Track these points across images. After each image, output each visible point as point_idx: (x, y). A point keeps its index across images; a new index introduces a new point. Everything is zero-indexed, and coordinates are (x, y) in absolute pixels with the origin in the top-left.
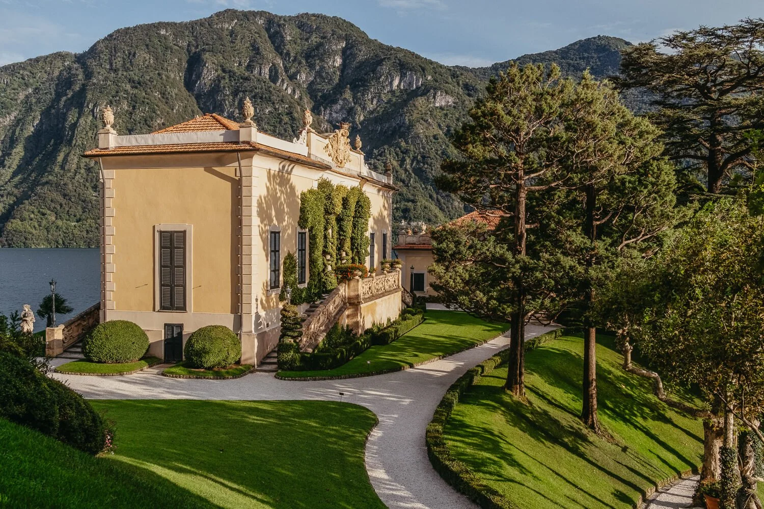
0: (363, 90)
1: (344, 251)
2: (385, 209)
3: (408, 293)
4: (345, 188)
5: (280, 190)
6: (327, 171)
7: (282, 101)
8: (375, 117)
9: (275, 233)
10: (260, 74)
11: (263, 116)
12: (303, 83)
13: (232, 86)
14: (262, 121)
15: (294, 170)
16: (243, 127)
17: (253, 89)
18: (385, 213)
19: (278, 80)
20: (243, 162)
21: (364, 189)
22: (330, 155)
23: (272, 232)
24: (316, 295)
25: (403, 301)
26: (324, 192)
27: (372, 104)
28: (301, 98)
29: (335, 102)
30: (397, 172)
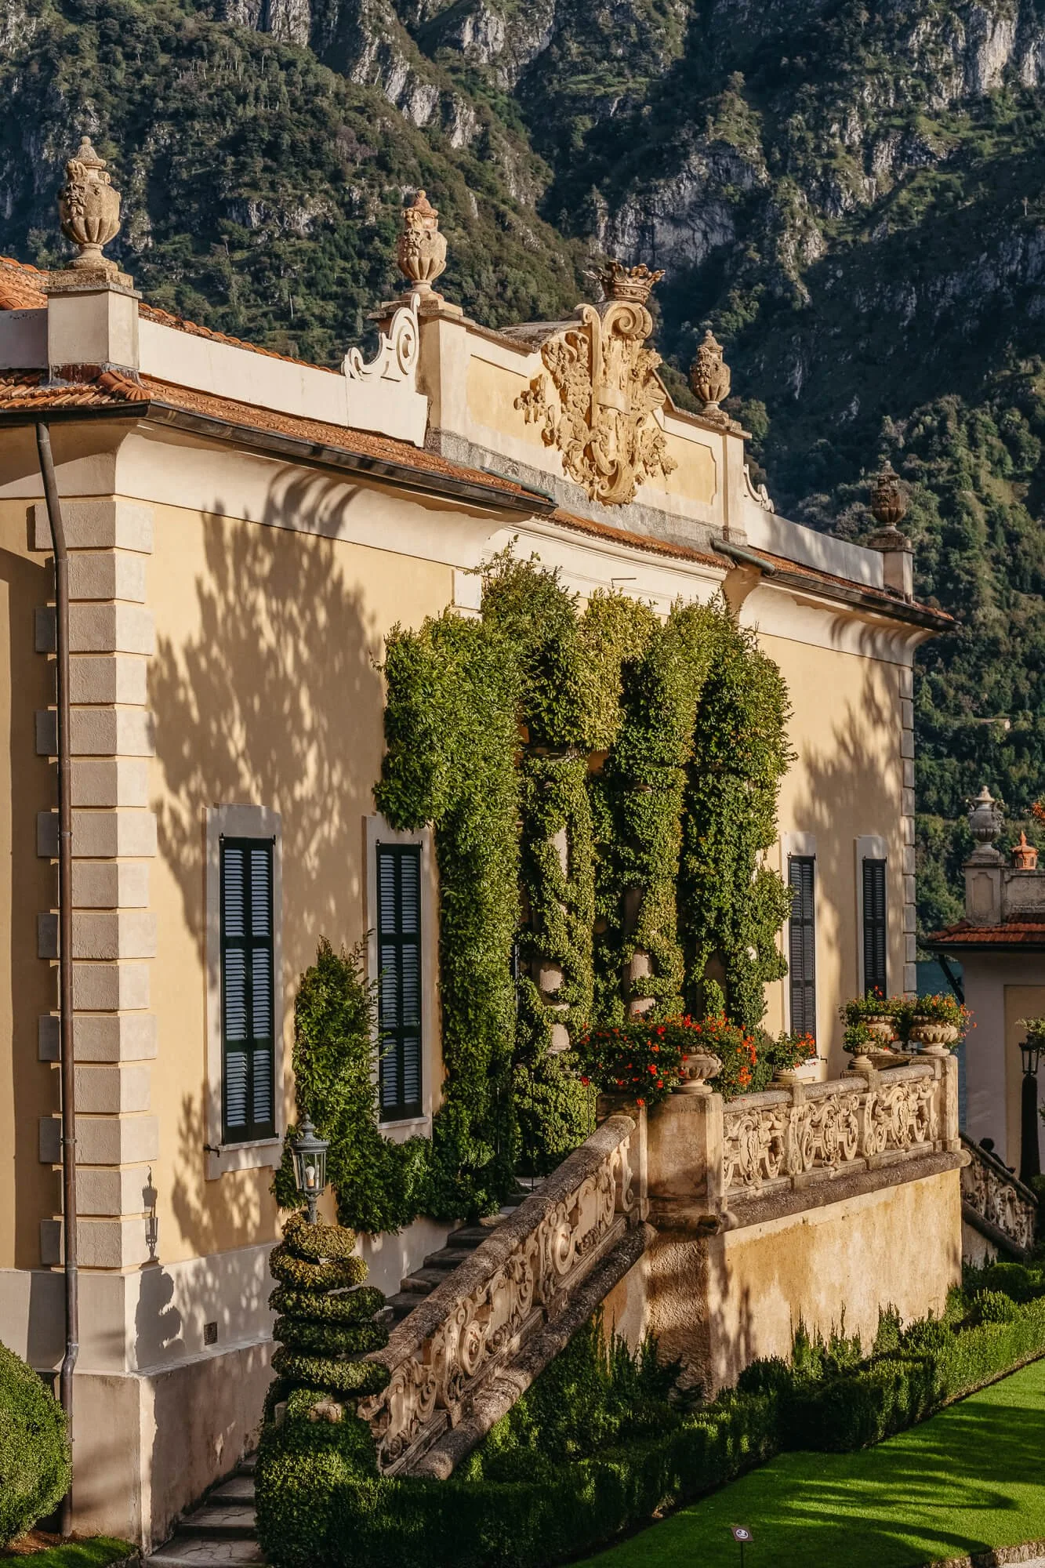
0: (820, 97)
1: (640, 949)
2: (877, 720)
3: (1005, 1180)
4: (639, 614)
5: (274, 617)
6: (533, 523)
7: (382, 162)
8: (889, 243)
9: (247, 846)
10: (264, 25)
11: (281, 247)
12: (493, 64)
13: (112, 88)
14: (277, 271)
15: (348, 514)
16: (65, 293)
17: (226, 104)
18: (878, 742)
19: (357, 55)
20: (69, 477)
21: (747, 617)
22: (549, 439)
23: (227, 843)
24: (479, 1176)
25: (974, 1220)
26: (515, 633)
27: (869, 171)
28: (482, 147)
29: (668, 162)
30: (1013, 538)
